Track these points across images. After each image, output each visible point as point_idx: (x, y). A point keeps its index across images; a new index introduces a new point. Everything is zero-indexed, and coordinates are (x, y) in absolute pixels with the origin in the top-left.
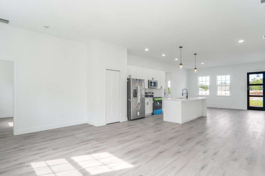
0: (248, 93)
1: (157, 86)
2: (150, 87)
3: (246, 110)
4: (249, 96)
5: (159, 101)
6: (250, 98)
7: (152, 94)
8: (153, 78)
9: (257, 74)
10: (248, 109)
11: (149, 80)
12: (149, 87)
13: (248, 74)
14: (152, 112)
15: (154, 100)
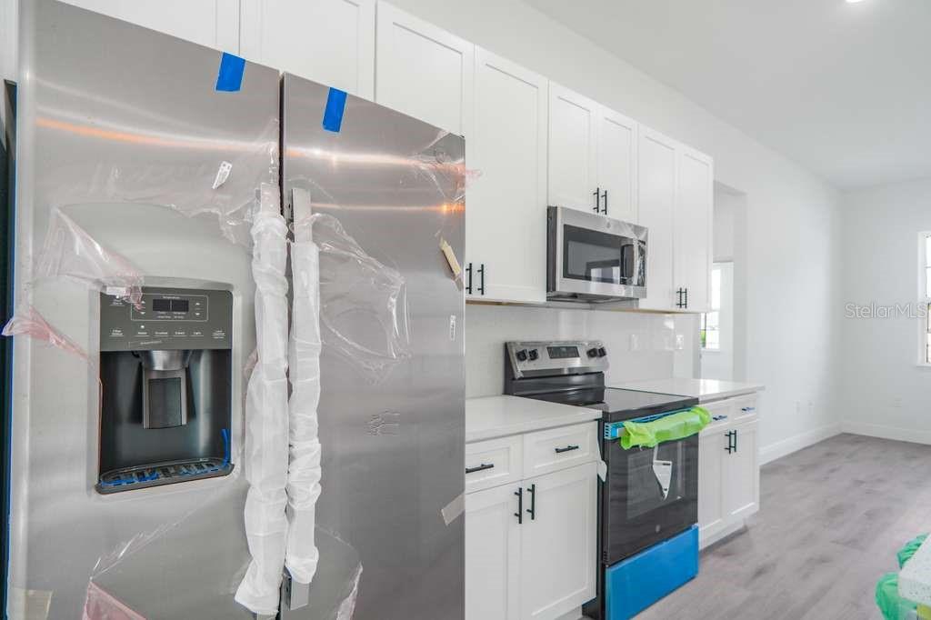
1: (642, 283)
2: (564, 285)
5: (667, 447)
7: (594, 365)
8: (601, 197)
11: (552, 213)
12: (551, 285)
14: (591, 595)
15: (608, 447)
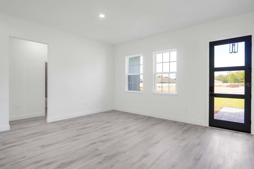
0: (212, 88)
3: (206, 127)
4: (212, 95)
6: (216, 99)
9: (231, 44)
10: (210, 126)
13: (212, 45)
